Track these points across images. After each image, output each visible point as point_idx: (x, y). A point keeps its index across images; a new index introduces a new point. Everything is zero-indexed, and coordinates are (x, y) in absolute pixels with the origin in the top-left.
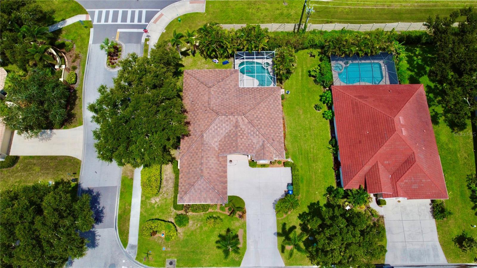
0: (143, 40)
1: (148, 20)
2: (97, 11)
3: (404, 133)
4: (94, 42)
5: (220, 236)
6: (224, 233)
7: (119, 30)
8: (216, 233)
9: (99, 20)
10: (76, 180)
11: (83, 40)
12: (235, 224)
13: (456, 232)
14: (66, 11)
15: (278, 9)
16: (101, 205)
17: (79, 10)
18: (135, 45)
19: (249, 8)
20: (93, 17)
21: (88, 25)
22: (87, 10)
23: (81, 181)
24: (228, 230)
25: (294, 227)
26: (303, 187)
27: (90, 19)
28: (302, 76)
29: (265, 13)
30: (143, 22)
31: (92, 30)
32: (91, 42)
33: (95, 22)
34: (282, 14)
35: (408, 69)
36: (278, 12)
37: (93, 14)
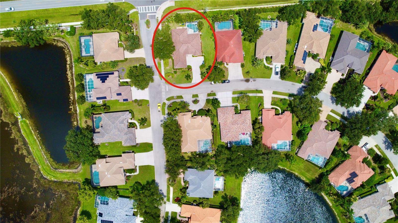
0: (156, 18)
2: (139, 7)
3: (232, 46)
4: (141, 19)
5: (186, 76)
6: (187, 75)
7: (148, 14)
8: (185, 75)
9: (141, 11)
10: (145, 64)
11: (137, 19)
12: (189, 73)
13: (247, 71)
14: (129, 8)
15: (199, 3)
16: (153, 70)
17: (133, 7)
18: (154, 19)
19: (189, 3)
20: (138, 10)
21: (137, 13)
22: (136, 7)
23: (146, 64)
24: (188, 74)
25: (205, 72)
26: (207, 62)
27: (137, 11)
28: (207, 27)
29: (195, 5)
30: (155, 11)
31: (139, 15)
32: (139, 19)
33: (139, 12)
34: (200, 5)
35: (239, 23)
37: (138, 8)
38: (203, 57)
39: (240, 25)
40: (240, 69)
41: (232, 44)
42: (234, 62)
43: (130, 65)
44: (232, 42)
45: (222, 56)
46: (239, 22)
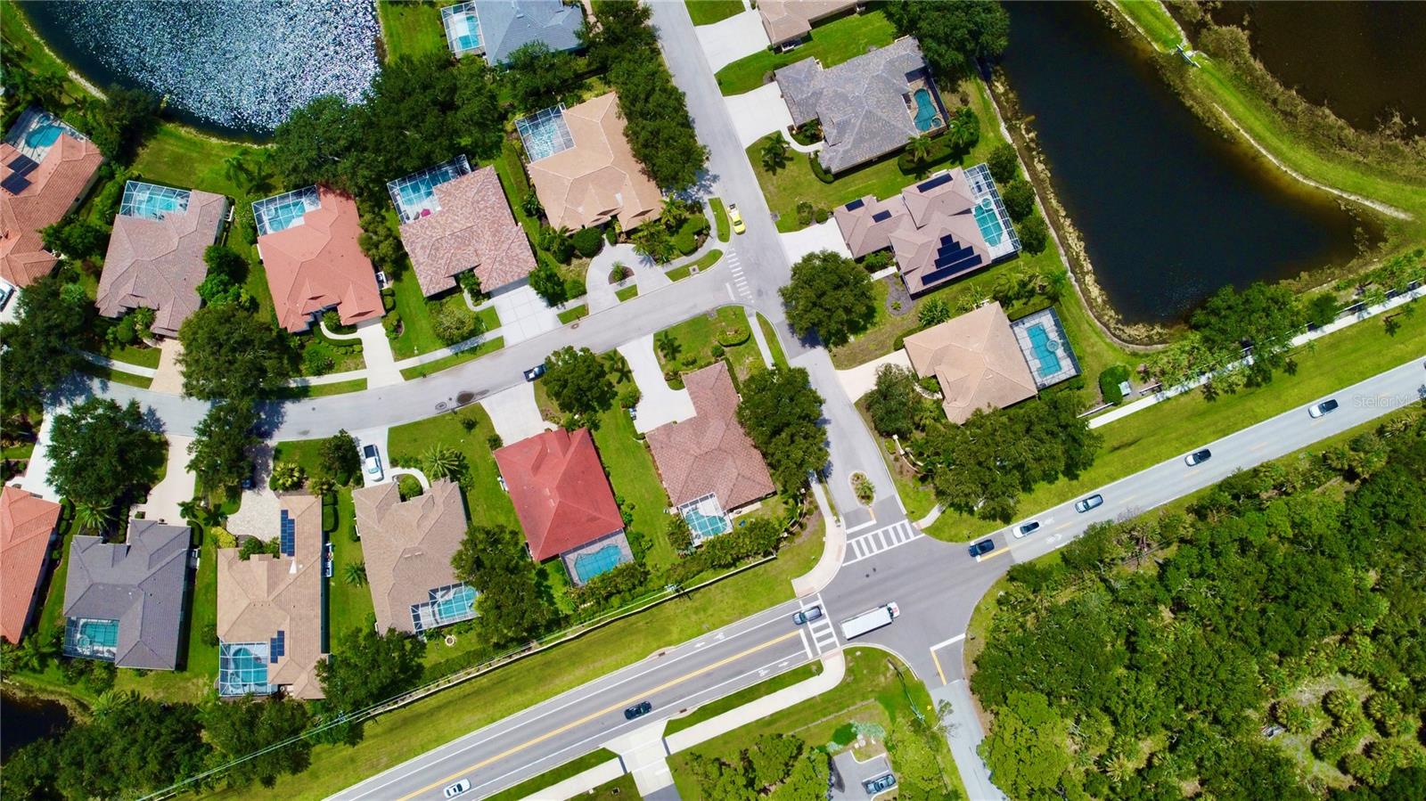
0: (842, 519)
1: (850, 547)
2: (913, 538)
3: (547, 492)
4: (893, 497)
5: (680, 352)
6: (678, 355)
7: (874, 522)
8: (684, 353)
9: (903, 526)
10: (830, 351)
11: (907, 495)
12: (671, 366)
13: (476, 431)
14: (946, 524)
15: (712, 615)
16: (796, 338)
17: (934, 531)
18: (847, 511)
19: (744, 605)
20: (912, 527)
21: (913, 515)
22: (923, 535)
23: (826, 352)
24: (674, 359)
25: (619, 382)
26: (622, 421)
27: (914, 524)
28: (658, 538)
29: (724, 605)
30: (853, 541)
31: (905, 512)
32: (897, 497)
33: (906, 522)
34: (705, 610)
35: (550, 587)
36: (710, 612)
37: (915, 533)
38: (639, 432)
39: (545, 583)
40: (500, 430)
41: (550, 497)
42: (526, 443)
43: (880, 330)
44: (553, 504)
45: (572, 449)
46: (552, 591)
